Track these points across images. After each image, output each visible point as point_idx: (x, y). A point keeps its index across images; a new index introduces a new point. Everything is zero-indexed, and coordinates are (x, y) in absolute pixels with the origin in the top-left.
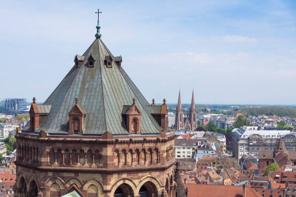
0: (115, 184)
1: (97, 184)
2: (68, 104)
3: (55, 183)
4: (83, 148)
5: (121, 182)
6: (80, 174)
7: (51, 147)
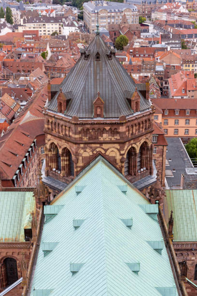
0: (127, 149)
1: (116, 150)
2: (87, 92)
3: (85, 151)
4: (105, 127)
5: (130, 146)
6: (103, 145)
7: (82, 128)
